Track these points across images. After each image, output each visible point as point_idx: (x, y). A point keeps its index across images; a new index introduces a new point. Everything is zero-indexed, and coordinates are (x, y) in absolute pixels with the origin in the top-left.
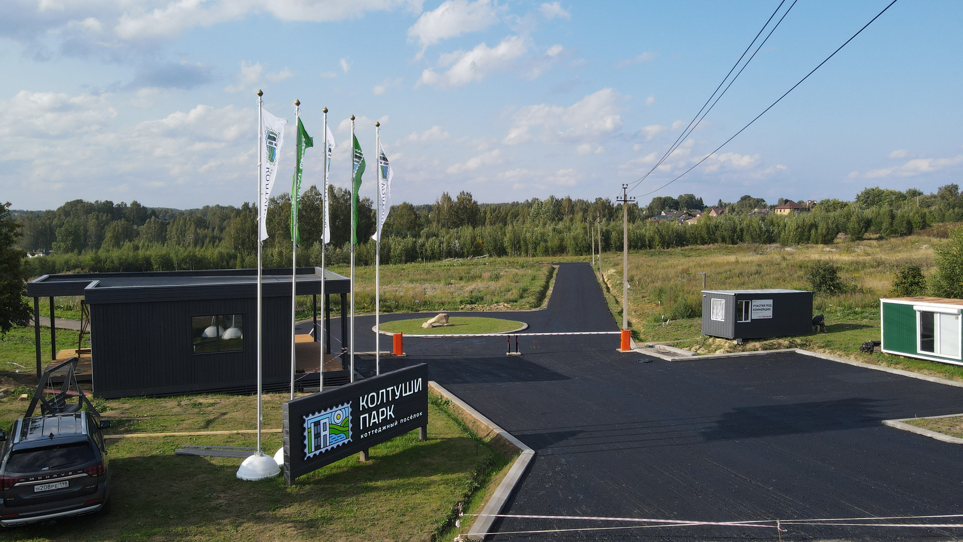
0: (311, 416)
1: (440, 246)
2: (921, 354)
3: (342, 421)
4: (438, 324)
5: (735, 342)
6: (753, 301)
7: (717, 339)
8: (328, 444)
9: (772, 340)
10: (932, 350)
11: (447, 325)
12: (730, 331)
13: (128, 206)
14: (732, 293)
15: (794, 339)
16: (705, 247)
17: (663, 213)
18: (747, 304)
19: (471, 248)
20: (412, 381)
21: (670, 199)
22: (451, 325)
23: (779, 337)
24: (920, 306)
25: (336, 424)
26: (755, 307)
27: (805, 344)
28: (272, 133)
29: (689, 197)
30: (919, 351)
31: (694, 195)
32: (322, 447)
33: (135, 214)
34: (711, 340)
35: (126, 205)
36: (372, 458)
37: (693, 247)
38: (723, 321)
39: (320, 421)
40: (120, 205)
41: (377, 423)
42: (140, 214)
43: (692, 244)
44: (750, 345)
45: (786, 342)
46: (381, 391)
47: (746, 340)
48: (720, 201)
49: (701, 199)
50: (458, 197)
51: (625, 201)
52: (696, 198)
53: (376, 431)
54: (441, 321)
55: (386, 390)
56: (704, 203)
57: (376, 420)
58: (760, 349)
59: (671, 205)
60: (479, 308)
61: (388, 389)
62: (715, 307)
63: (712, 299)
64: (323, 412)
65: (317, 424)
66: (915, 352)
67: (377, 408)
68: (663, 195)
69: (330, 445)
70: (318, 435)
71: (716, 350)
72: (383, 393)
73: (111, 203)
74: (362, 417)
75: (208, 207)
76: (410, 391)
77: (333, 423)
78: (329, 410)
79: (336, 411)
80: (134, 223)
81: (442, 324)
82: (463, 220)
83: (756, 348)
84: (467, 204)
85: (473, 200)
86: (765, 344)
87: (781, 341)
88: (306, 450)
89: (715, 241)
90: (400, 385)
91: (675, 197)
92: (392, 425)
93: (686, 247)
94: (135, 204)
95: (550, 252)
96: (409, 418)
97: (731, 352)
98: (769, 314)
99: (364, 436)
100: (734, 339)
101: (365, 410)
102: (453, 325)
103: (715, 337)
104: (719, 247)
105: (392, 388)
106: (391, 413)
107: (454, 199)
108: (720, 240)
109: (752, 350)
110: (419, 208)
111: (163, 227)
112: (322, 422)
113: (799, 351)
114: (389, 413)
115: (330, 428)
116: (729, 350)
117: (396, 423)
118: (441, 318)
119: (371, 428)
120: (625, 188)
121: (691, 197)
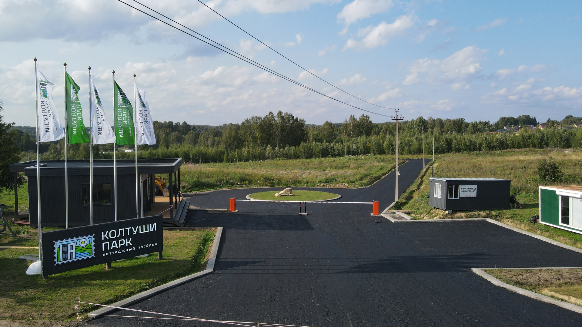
0: (59, 241)
1: (343, 148)
2: (561, 225)
3: (86, 245)
4: (285, 194)
5: (447, 212)
6: (461, 185)
7: (438, 210)
8: (74, 257)
9: (475, 212)
10: (567, 223)
11: (290, 195)
12: (443, 205)
13: (181, 124)
14: (444, 179)
15: (491, 212)
16: (520, 150)
17: (505, 128)
18: (457, 188)
19: (363, 149)
20: (148, 225)
21: (512, 118)
22: (293, 195)
23: (481, 210)
24: (561, 192)
25: (82, 247)
26: (462, 190)
27: (498, 216)
28: (42, 81)
29: (526, 117)
30: (560, 223)
31: (530, 115)
32: (69, 258)
33: (184, 128)
34: (434, 210)
35: (180, 124)
36: (113, 268)
37: (510, 150)
38: (440, 198)
39: (67, 244)
40: (176, 124)
41: (117, 247)
42: (186, 128)
43: (510, 148)
44: (458, 215)
45: (484, 214)
46: (120, 230)
47: (455, 211)
48: (549, 119)
49: (535, 118)
50: (360, 118)
51: (397, 120)
52: (531, 117)
53: (116, 252)
54: (287, 193)
55: (125, 229)
56: (537, 121)
57: (116, 246)
58: (464, 218)
59: (513, 122)
60: (328, 186)
61: (126, 229)
62: (437, 189)
63: (435, 183)
64: (70, 239)
65: (65, 246)
66: (558, 224)
67: (117, 239)
68: (507, 116)
69: (76, 258)
70: (65, 252)
71: (434, 217)
72: (122, 231)
73: (172, 123)
74: (103, 244)
75: (226, 124)
76: (146, 230)
77: (78, 245)
78: (75, 238)
79: (81, 239)
80: (183, 134)
81: (287, 195)
82: (362, 132)
83: (461, 217)
84: (366, 123)
85: (369, 120)
86: (468, 215)
87: (481, 213)
88: (56, 260)
89: (526, 146)
90: (137, 227)
91: (516, 117)
92: (130, 250)
93: (506, 150)
94: (185, 123)
95: (412, 153)
96: (146, 246)
97: (443, 219)
98: (474, 194)
99: (105, 255)
100: (446, 210)
101: (106, 240)
102: (295, 195)
103: (436, 208)
104: (528, 150)
105: (131, 228)
106: (129, 242)
107: (358, 119)
108: (531, 145)
109: (458, 218)
110: (334, 125)
111: (197, 136)
112: (69, 245)
113: (489, 220)
114: (127, 243)
115: (75, 249)
116: (442, 217)
117: (134, 249)
118: (287, 191)
119: (111, 251)
120: (397, 111)
121: (528, 117)
